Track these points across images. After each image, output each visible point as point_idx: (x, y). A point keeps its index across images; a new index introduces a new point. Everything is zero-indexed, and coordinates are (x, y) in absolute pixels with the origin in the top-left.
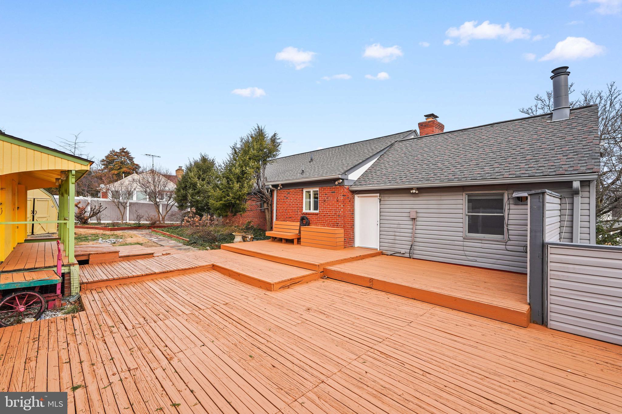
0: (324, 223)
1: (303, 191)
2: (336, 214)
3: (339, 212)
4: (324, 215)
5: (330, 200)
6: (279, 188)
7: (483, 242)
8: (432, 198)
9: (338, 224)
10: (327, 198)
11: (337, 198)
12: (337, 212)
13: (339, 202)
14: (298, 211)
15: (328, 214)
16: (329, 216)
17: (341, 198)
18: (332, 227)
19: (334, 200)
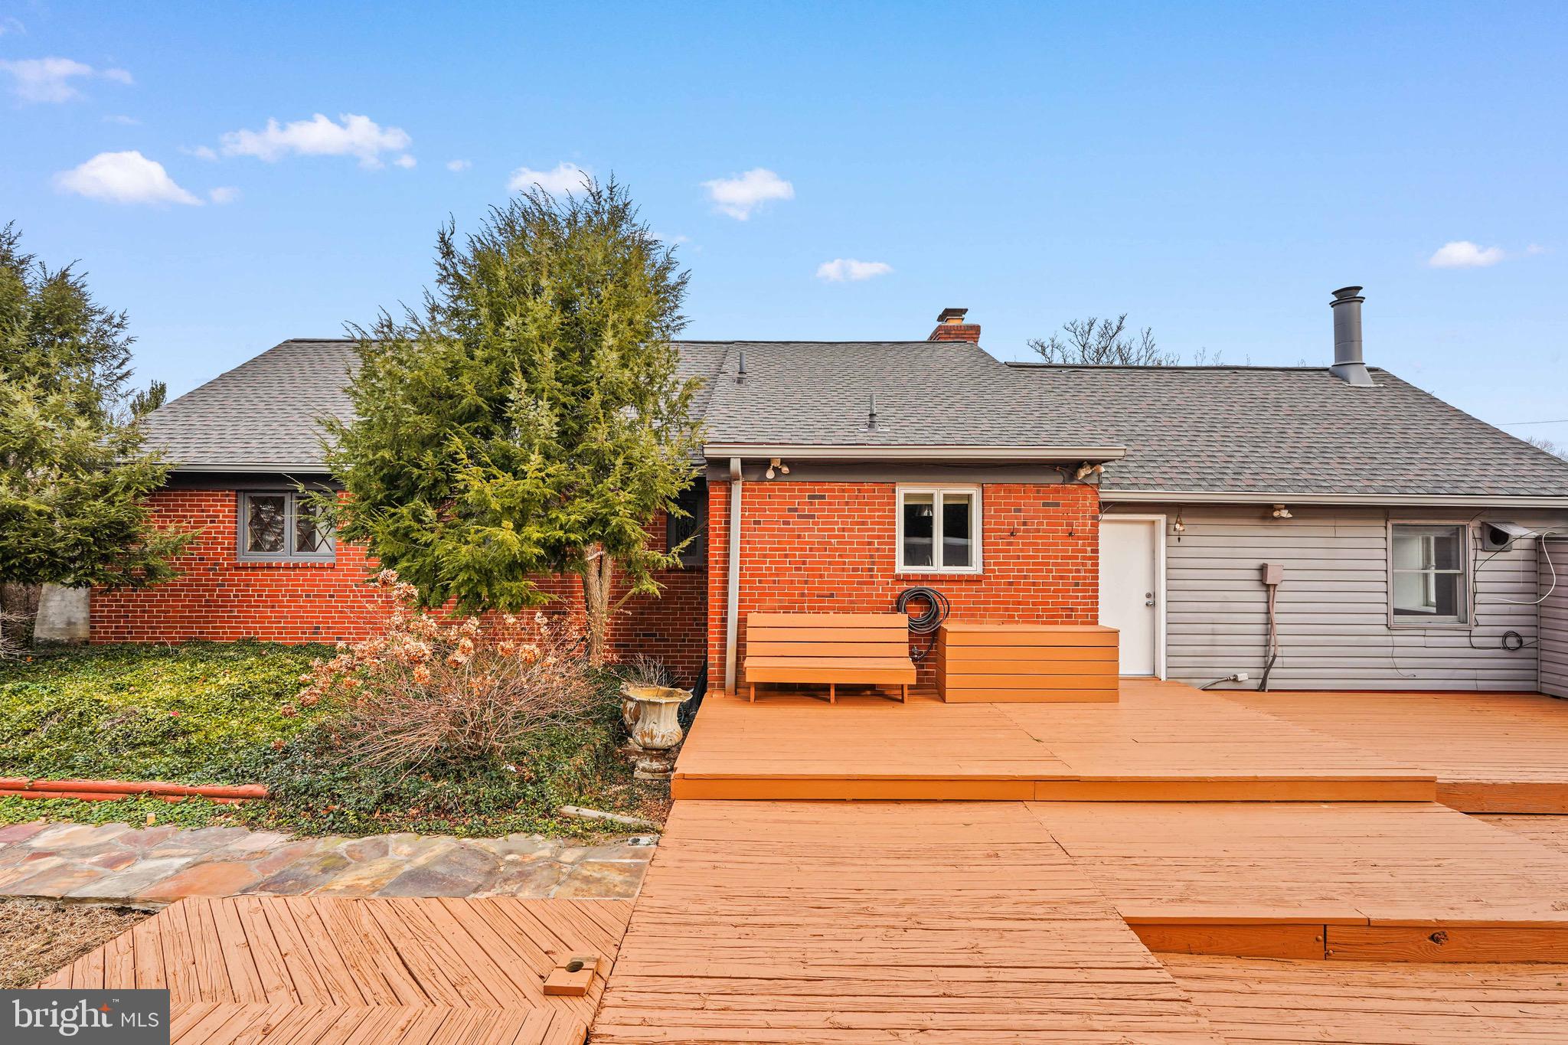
0: (1007, 609)
1: (894, 491)
2: (1062, 578)
3: (1078, 571)
4: (1011, 584)
5: (1038, 531)
6: (770, 475)
7: (1429, 633)
8: (1314, 531)
9: (1072, 610)
10: (1025, 524)
11: (1070, 525)
12: (1070, 571)
13: (1079, 538)
14: (871, 570)
15: (1025, 577)
16: (1034, 584)
17: (1085, 525)
18: (1044, 623)
19: (1057, 531)
